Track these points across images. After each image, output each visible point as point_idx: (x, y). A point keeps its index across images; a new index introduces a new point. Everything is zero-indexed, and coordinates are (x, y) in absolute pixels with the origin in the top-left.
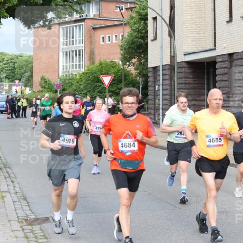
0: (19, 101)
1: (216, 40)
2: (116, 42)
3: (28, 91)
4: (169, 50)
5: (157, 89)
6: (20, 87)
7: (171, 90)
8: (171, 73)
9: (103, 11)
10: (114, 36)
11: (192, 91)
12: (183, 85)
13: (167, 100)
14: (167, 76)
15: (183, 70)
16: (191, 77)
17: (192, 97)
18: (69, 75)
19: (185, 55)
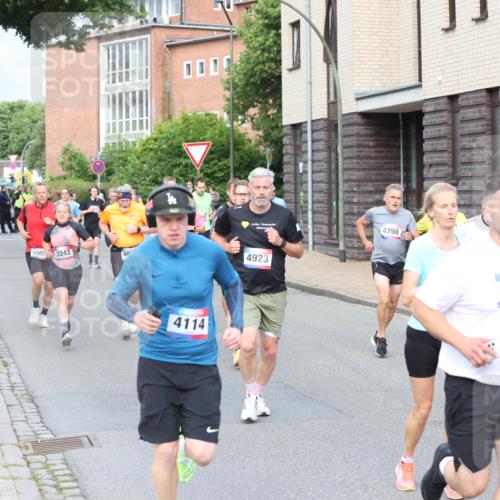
0: (18, 198)
1: (423, 68)
2: (217, 74)
3: (35, 177)
4: (325, 89)
5: (301, 171)
6: (19, 169)
7: (329, 173)
8: (329, 136)
9: (188, 10)
10: (212, 63)
11: (373, 174)
12: (355, 161)
13: (321, 192)
14: (322, 143)
15: (355, 129)
16: (371, 144)
17: (373, 186)
18: (120, 143)
19: (358, 99)
